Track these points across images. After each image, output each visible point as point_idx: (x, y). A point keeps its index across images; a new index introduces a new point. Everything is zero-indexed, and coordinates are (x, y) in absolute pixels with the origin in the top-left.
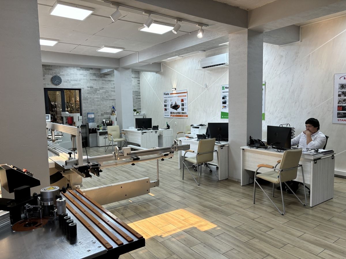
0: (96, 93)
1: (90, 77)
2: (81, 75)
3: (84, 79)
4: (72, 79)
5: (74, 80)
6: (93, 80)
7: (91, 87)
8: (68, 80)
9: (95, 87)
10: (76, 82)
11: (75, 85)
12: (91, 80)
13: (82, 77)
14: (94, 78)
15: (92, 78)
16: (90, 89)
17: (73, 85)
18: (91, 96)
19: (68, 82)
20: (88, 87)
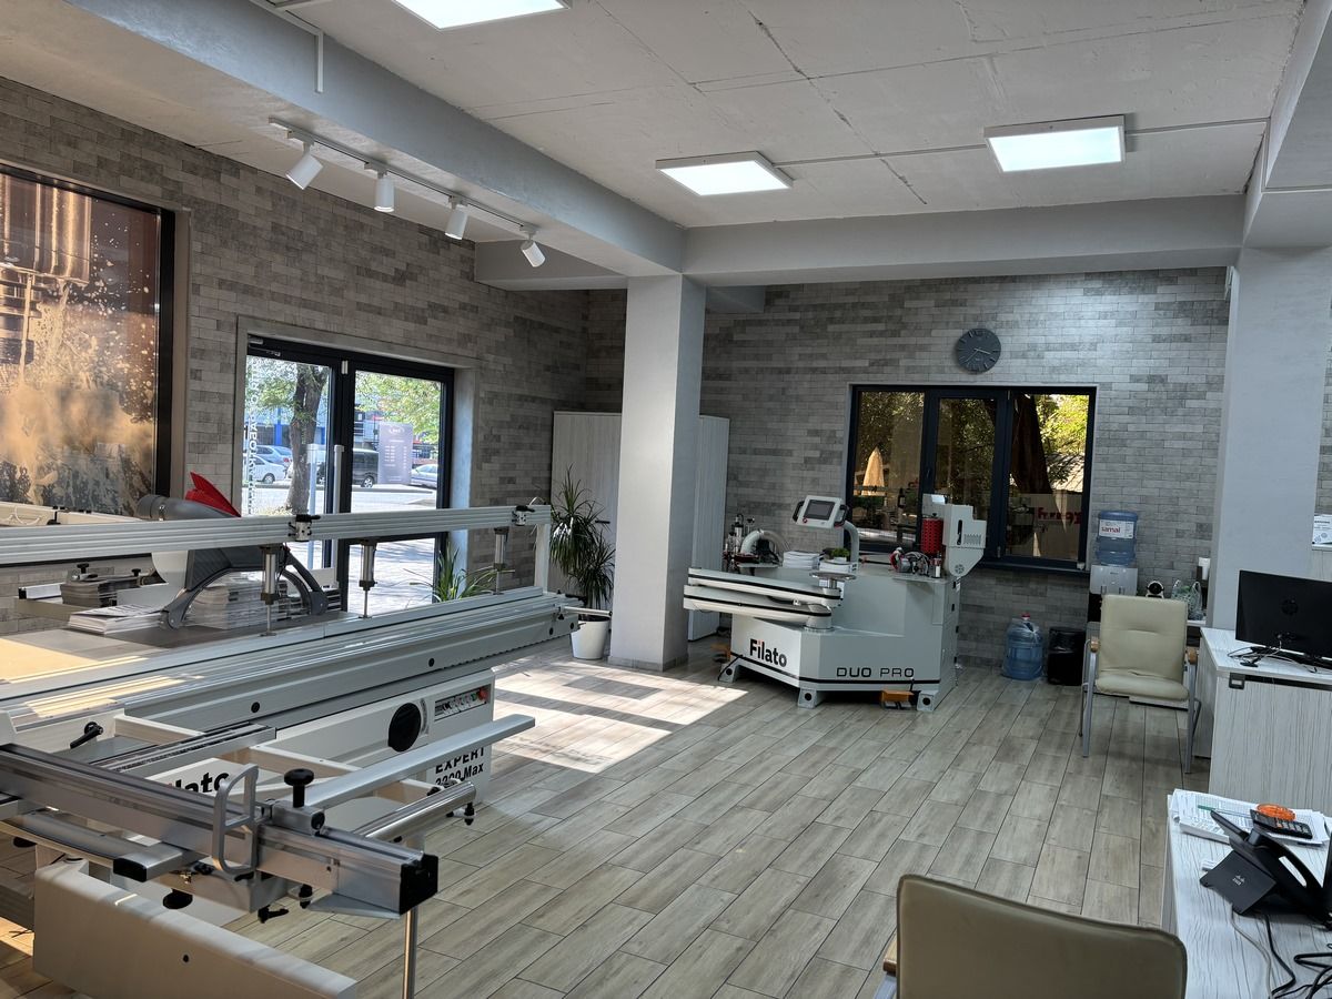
0: (1180, 411)
1: (1157, 325)
2: (1104, 315)
3: (1116, 339)
4: (1052, 339)
5: (1063, 347)
6: (1172, 339)
7: (1151, 379)
8: (1033, 347)
9: (1177, 375)
10: (1068, 354)
11: (1066, 368)
12: (1157, 339)
13: (1107, 327)
14: (1181, 326)
15: (1164, 331)
16: (1145, 387)
17: (1054, 369)
18: (1144, 427)
19: (1032, 353)
20: (1135, 379)
